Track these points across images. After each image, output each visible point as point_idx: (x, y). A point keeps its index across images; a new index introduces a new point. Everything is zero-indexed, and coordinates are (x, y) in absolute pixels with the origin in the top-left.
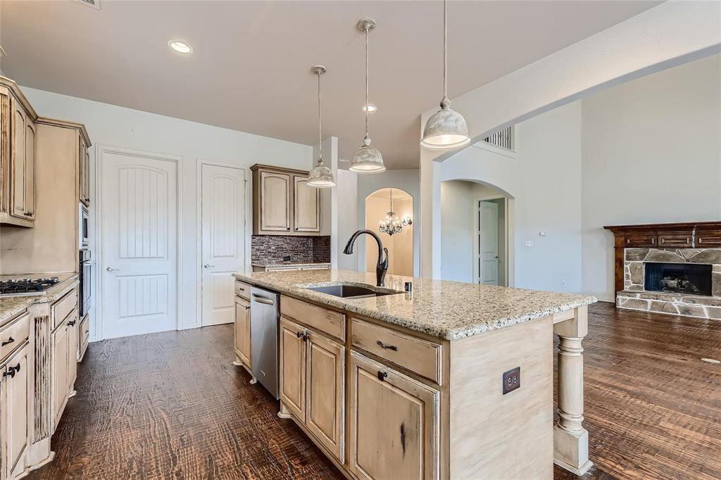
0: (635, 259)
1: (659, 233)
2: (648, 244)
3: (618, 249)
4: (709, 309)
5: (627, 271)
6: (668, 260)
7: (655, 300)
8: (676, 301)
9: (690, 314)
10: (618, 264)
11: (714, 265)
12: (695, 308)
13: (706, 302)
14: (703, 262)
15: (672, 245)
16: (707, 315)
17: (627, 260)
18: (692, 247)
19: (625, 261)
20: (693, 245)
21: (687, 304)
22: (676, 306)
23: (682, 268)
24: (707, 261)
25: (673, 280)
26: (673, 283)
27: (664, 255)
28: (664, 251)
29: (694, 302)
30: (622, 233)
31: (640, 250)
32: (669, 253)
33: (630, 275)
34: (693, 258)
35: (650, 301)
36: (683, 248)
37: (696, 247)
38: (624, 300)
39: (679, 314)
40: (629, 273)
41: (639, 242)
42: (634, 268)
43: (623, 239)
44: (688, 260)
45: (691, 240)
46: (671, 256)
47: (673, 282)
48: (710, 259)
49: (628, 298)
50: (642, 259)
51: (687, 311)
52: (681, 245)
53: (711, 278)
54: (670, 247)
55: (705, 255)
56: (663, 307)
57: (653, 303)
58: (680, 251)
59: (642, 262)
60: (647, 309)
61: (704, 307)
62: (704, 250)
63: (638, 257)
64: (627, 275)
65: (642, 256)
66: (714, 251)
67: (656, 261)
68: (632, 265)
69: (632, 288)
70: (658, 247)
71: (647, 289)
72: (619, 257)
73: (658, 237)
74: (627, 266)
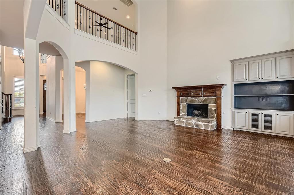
0: (183, 102)
1: (191, 90)
2: (187, 96)
3: (178, 98)
4: (204, 125)
5: (181, 108)
6: (194, 102)
8: (193, 121)
9: (198, 127)
10: (178, 104)
11: (209, 104)
12: (200, 124)
13: (203, 121)
14: (205, 103)
15: (195, 96)
16: (203, 127)
17: (181, 102)
18: (201, 97)
19: (180, 103)
20: (202, 96)
21: (197, 122)
22: (193, 123)
23: (199, 106)
24: (207, 103)
27: (193, 100)
28: (193, 99)
29: (199, 122)
30: (179, 91)
31: (185, 98)
32: (195, 99)
33: (182, 109)
34: (202, 102)
35: (185, 121)
36: (199, 97)
37: (203, 97)
38: (177, 121)
39: (195, 127)
41: (184, 94)
42: (183, 106)
43: (179, 93)
44: (200, 102)
45: (201, 93)
46: (195, 101)
47: (197, 112)
48: (208, 102)
49: (178, 120)
50: (186, 102)
51: (197, 125)
52: (198, 96)
53: (208, 110)
54: (195, 97)
55: (206, 100)
56: (189, 124)
57: (186, 122)
58: (198, 98)
59: (185, 103)
60: (184, 125)
61: (203, 123)
62: (206, 98)
63: (184, 101)
66: (209, 98)
67: (190, 103)
68: (183, 104)
69: (183, 115)
70: (191, 97)
71: (188, 116)
72: (178, 101)
73: (191, 92)
74: (181, 105)
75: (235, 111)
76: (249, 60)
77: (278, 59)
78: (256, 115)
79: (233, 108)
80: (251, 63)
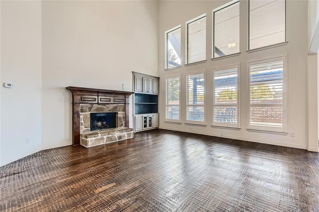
0: (86, 111)
1: (100, 95)
7: (108, 136)
9: (121, 139)
11: (119, 112)
15: (104, 102)
21: (119, 134)
22: (116, 136)
24: (116, 111)
26: (99, 124)
34: (112, 109)
35: (105, 137)
36: (109, 104)
37: (113, 104)
38: (92, 140)
39: (117, 140)
40: (83, 122)
42: (86, 118)
44: (110, 111)
46: (104, 109)
48: (117, 109)
49: (94, 138)
50: (90, 111)
54: (103, 104)
55: (115, 108)
56: (111, 139)
57: (108, 138)
58: (107, 106)
60: (104, 142)
63: (88, 110)
64: (81, 123)
66: (118, 106)
67: (97, 111)
68: (85, 115)
69: (84, 131)
70: (98, 104)
71: (91, 130)
72: (77, 110)
73: (98, 97)
74: (81, 117)
75: (136, 116)
76: (143, 76)
77: (154, 81)
78: (145, 118)
79: (134, 114)
80: (144, 79)
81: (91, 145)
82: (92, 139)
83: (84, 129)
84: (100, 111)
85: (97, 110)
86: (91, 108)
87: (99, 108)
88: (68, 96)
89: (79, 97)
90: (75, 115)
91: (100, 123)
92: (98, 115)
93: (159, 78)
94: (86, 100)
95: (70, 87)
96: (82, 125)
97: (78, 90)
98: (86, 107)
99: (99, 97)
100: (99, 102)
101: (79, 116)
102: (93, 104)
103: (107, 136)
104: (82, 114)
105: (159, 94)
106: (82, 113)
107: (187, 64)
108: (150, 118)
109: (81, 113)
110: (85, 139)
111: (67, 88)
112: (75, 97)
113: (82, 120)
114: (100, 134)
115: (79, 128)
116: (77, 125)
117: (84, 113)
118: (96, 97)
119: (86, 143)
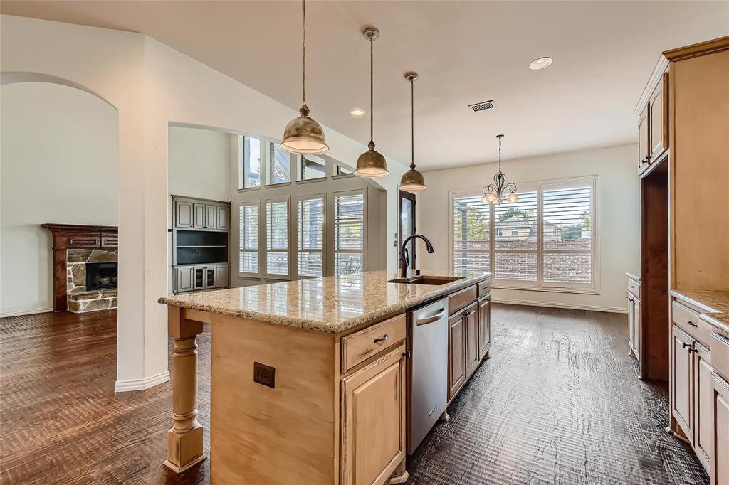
2: (91, 245)
25: (103, 278)
30: (65, 233)
31: (83, 251)
40: (72, 276)
41: (81, 242)
42: (76, 270)
46: (111, 256)
50: (85, 260)
59: (84, 263)
63: (81, 258)
64: (69, 278)
65: (85, 257)
67: (99, 260)
68: (75, 266)
69: (75, 291)
70: (101, 248)
71: (87, 290)
72: (61, 258)
73: (101, 238)
74: (70, 269)
75: (179, 268)
76: (193, 201)
77: (218, 208)
78: (200, 271)
79: (175, 264)
80: (195, 206)
81: (85, 309)
82: (86, 301)
83: (75, 287)
84: (104, 260)
85: (99, 258)
86: (88, 255)
87: (102, 255)
88: (45, 237)
89: (65, 239)
90: (58, 266)
91: (107, 279)
92: (101, 267)
93: (229, 204)
94: (79, 244)
95: (48, 224)
96: (71, 282)
97: (62, 229)
98: (79, 254)
99: (103, 239)
100: (103, 246)
101: (64, 267)
102: (91, 249)
103: (113, 297)
104: (71, 265)
105: (230, 230)
106: (71, 263)
107: (269, 184)
108: (208, 270)
109: (68, 263)
110: (74, 301)
111: (43, 226)
112: (58, 239)
113: (70, 274)
114: (100, 295)
115: (64, 286)
116: (62, 281)
117: (74, 263)
118: (98, 239)
119: (76, 307)
